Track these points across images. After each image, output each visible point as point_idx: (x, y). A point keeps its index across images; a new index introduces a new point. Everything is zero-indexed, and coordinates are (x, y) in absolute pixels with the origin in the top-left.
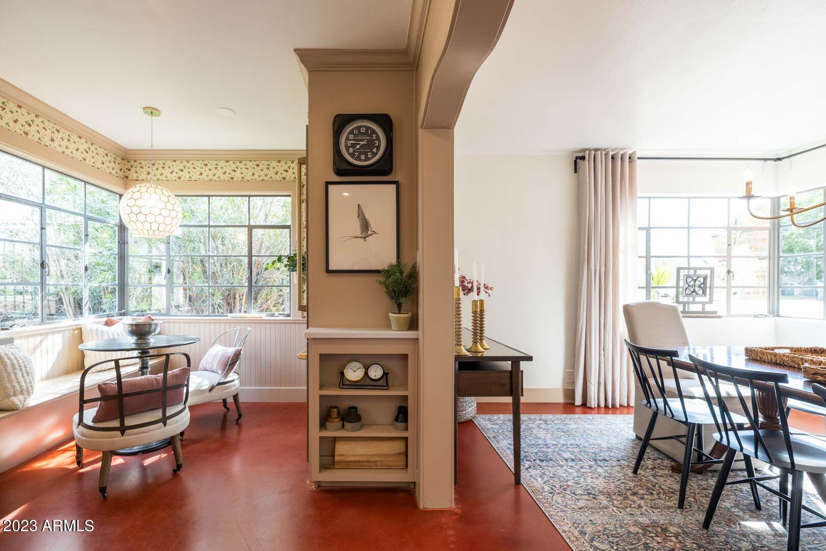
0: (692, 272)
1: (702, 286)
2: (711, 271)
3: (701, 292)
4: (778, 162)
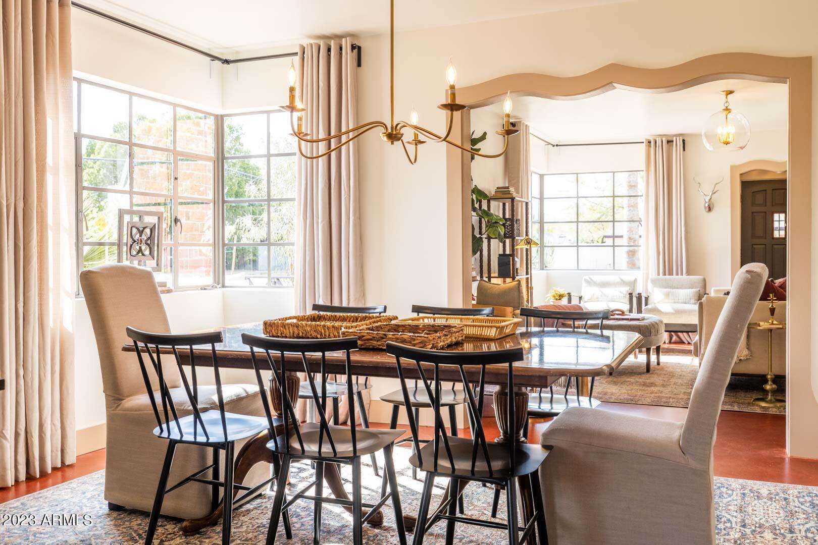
0: (136, 219)
1: (149, 242)
2: (159, 218)
3: (147, 252)
4: (225, 65)
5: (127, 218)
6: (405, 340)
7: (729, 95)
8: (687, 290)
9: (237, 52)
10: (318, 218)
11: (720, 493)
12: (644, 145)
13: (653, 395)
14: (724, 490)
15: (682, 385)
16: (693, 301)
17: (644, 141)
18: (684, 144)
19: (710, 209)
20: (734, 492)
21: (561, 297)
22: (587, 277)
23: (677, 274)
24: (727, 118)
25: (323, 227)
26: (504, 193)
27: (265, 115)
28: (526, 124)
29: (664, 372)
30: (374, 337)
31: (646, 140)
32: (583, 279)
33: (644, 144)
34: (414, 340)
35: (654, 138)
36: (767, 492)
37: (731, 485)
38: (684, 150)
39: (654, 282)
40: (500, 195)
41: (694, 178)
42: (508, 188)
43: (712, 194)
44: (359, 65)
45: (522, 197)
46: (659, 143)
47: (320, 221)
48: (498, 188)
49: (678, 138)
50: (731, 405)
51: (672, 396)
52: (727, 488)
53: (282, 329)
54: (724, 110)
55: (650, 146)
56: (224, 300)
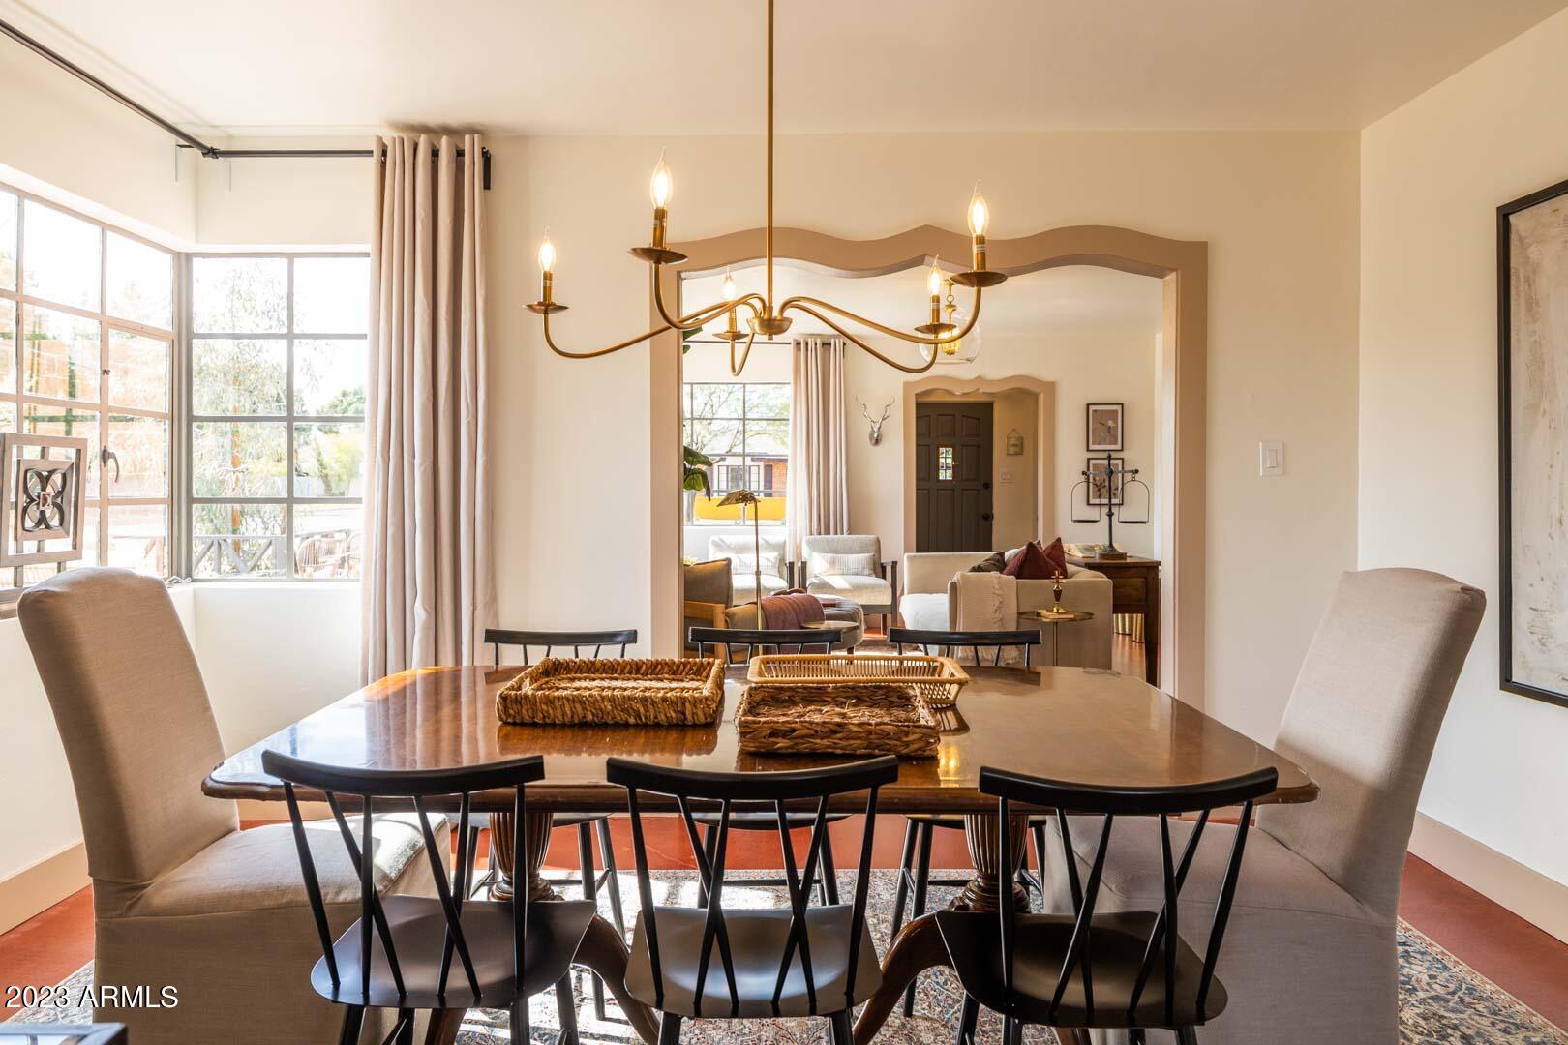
0: (34, 454)
1: (59, 500)
2: (78, 451)
3: (55, 522)
4: (209, 160)
6: (889, 734)
7: (955, 286)
8: (857, 555)
9: (230, 137)
10: (414, 457)
16: (867, 571)
17: (792, 341)
19: (877, 442)
22: (716, 538)
23: (836, 533)
25: (424, 473)
27: (285, 261)
30: (816, 731)
31: (795, 340)
32: (710, 542)
33: (792, 346)
34: (907, 734)
35: (805, 337)
39: (812, 545)
41: (856, 398)
43: (881, 421)
44: (486, 186)
46: (811, 345)
47: (417, 461)
49: (836, 340)
53: (544, 707)
55: (799, 350)
56: (195, 605)
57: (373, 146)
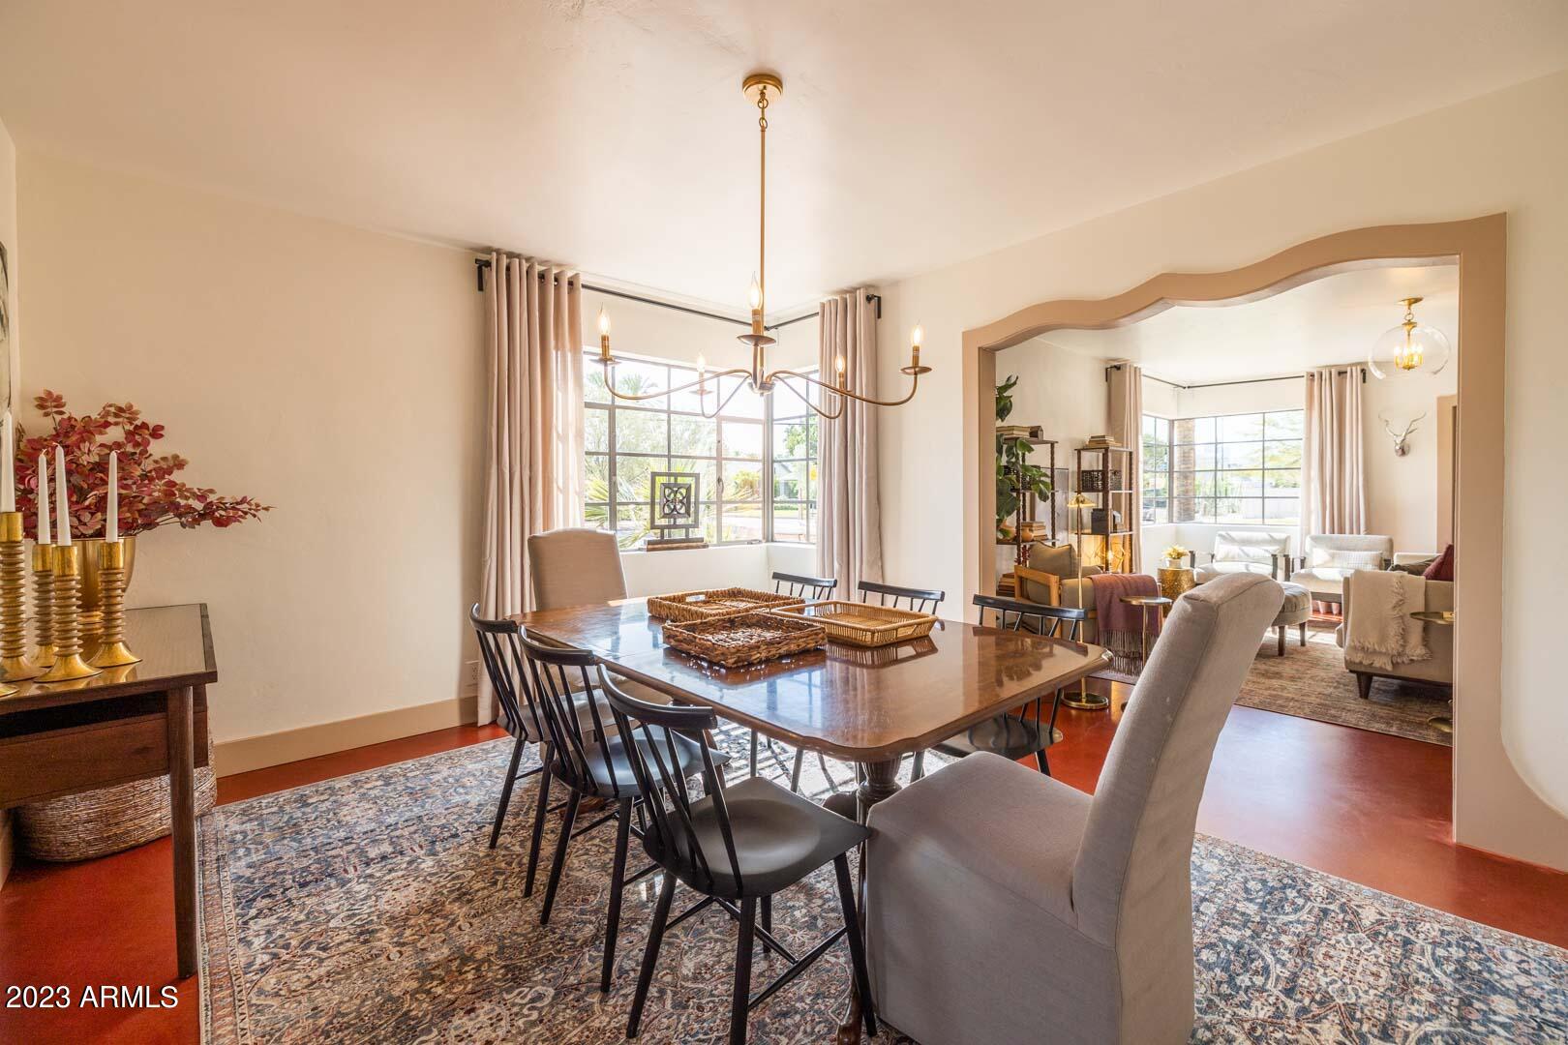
0: (673, 480)
1: (685, 500)
2: (695, 478)
3: (683, 511)
5: (660, 480)
7: (1413, 306)
8: (1363, 553)
11: (1281, 900)
12: (1304, 380)
13: (1267, 693)
14: (1291, 894)
15: (1322, 680)
17: (1305, 374)
18: (1364, 374)
19: (1403, 451)
20: (1309, 903)
21: (1179, 555)
24: (1409, 335)
26: (1098, 442)
28: (1135, 365)
29: (1306, 658)
31: (1308, 373)
32: (1215, 535)
33: (1305, 378)
35: (1320, 370)
36: (1375, 917)
37: (1310, 885)
38: (1364, 381)
39: (1315, 539)
40: (1094, 445)
42: (1104, 437)
43: (1406, 434)
44: (879, 316)
45: (1123, 446)
46: (1326, 375)
48: (1092, 437)
49: (1354, 368)
50: (1388, 723)
51: (1296, 698)
52: (1299, 891)
54: (1405, 324)
55: (1313, 380)
56: (768, 559)
57: (818, 310)
